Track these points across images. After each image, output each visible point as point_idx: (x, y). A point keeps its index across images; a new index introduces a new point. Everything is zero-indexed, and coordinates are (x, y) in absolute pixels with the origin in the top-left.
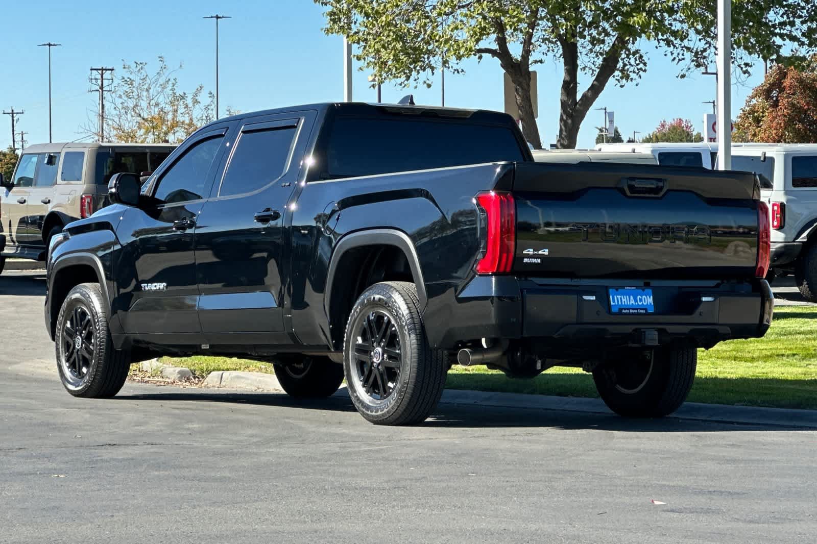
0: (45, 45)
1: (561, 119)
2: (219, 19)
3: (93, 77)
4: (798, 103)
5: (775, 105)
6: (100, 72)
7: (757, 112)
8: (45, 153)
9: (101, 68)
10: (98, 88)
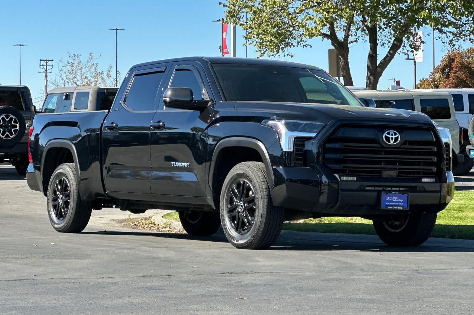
0: (17, 45)
1: (367, 76)
2: (118, 31)
3: (42, 65)
4: (460, 76)
5: (448, 77)
6: (45, 61)
7: (436, 81)
8: (63, 93)
9: (46, 59)
10: (44, 70)
